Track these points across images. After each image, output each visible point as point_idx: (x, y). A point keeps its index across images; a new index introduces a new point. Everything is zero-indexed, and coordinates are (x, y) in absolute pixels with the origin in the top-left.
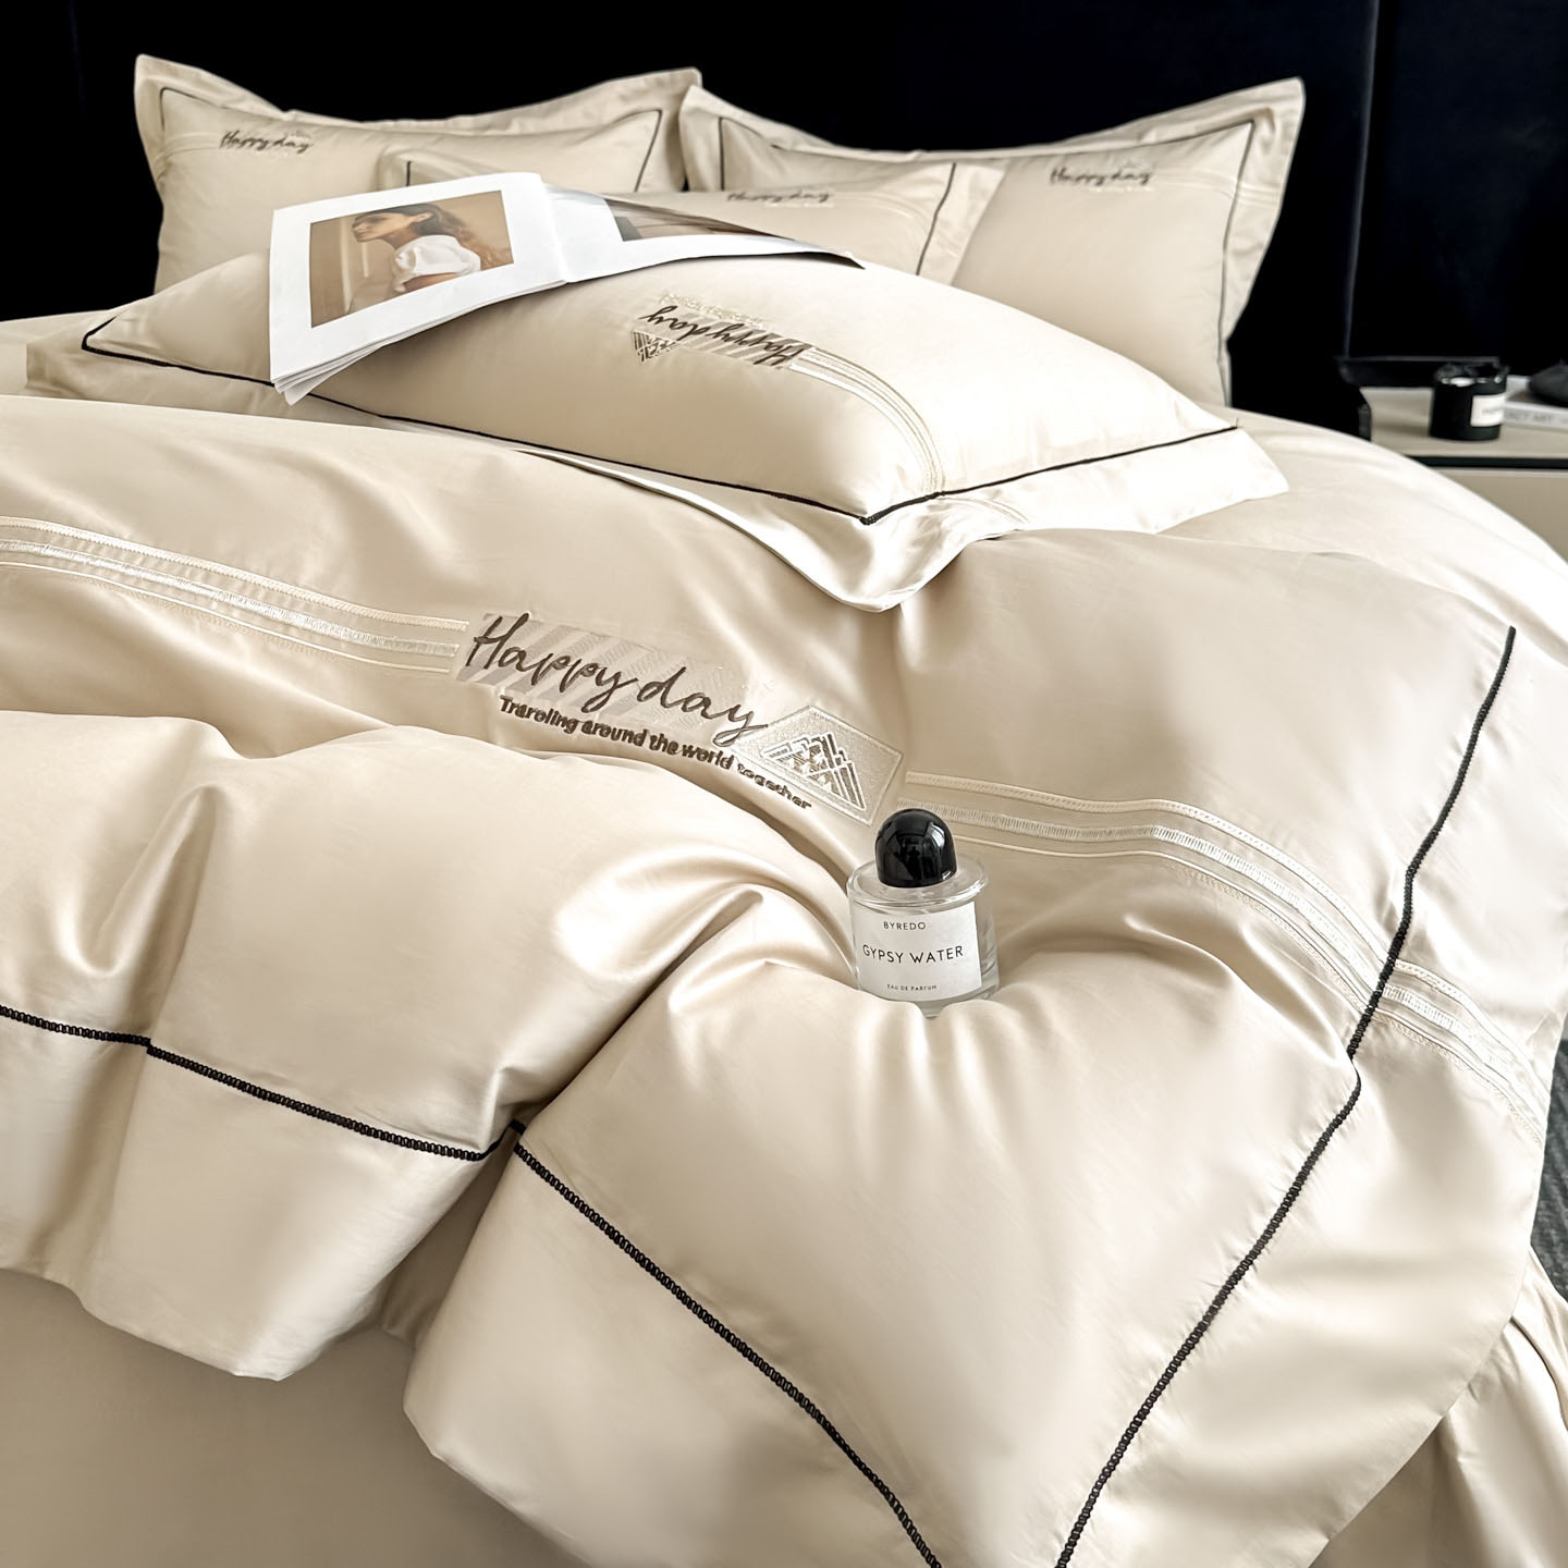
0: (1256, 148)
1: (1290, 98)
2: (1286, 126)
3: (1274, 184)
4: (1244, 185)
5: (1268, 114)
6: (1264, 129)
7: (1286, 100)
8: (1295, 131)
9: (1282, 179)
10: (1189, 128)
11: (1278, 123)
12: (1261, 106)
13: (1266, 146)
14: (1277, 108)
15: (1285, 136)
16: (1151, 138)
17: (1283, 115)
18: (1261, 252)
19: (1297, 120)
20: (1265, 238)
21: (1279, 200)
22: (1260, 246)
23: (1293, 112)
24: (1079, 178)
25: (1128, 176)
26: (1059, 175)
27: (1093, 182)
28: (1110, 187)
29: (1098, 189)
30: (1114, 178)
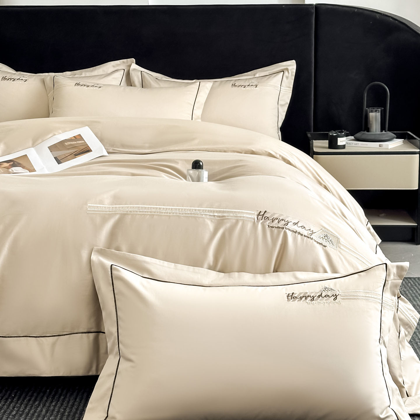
0: (285, 78)
1: (293, 65)
2: (292, 72)
3: (290, 88)
4: (282, 87)
5: (287, 69)
6: (286, 73)
7: (291, 66)
8: (294, 74)
9: (292, 86)
10: (267, 73)
11: (290, 72)
12: (285, 68)
13: (287, 78)
14: (289, 68)
15: (292, 75)
16: (257, 75)
17: (291, 70)
18: (287, 105)
19: (295, 71)
20: (288, 101)
21: (291, 91)
22: (287, 103)
23: (293, 69)
24: (239, 86)
25: (252, 86)
26: (234, 85)
27: (243, 87)
28: (248, 88)
29: (244, 89)
30: (248, 86)
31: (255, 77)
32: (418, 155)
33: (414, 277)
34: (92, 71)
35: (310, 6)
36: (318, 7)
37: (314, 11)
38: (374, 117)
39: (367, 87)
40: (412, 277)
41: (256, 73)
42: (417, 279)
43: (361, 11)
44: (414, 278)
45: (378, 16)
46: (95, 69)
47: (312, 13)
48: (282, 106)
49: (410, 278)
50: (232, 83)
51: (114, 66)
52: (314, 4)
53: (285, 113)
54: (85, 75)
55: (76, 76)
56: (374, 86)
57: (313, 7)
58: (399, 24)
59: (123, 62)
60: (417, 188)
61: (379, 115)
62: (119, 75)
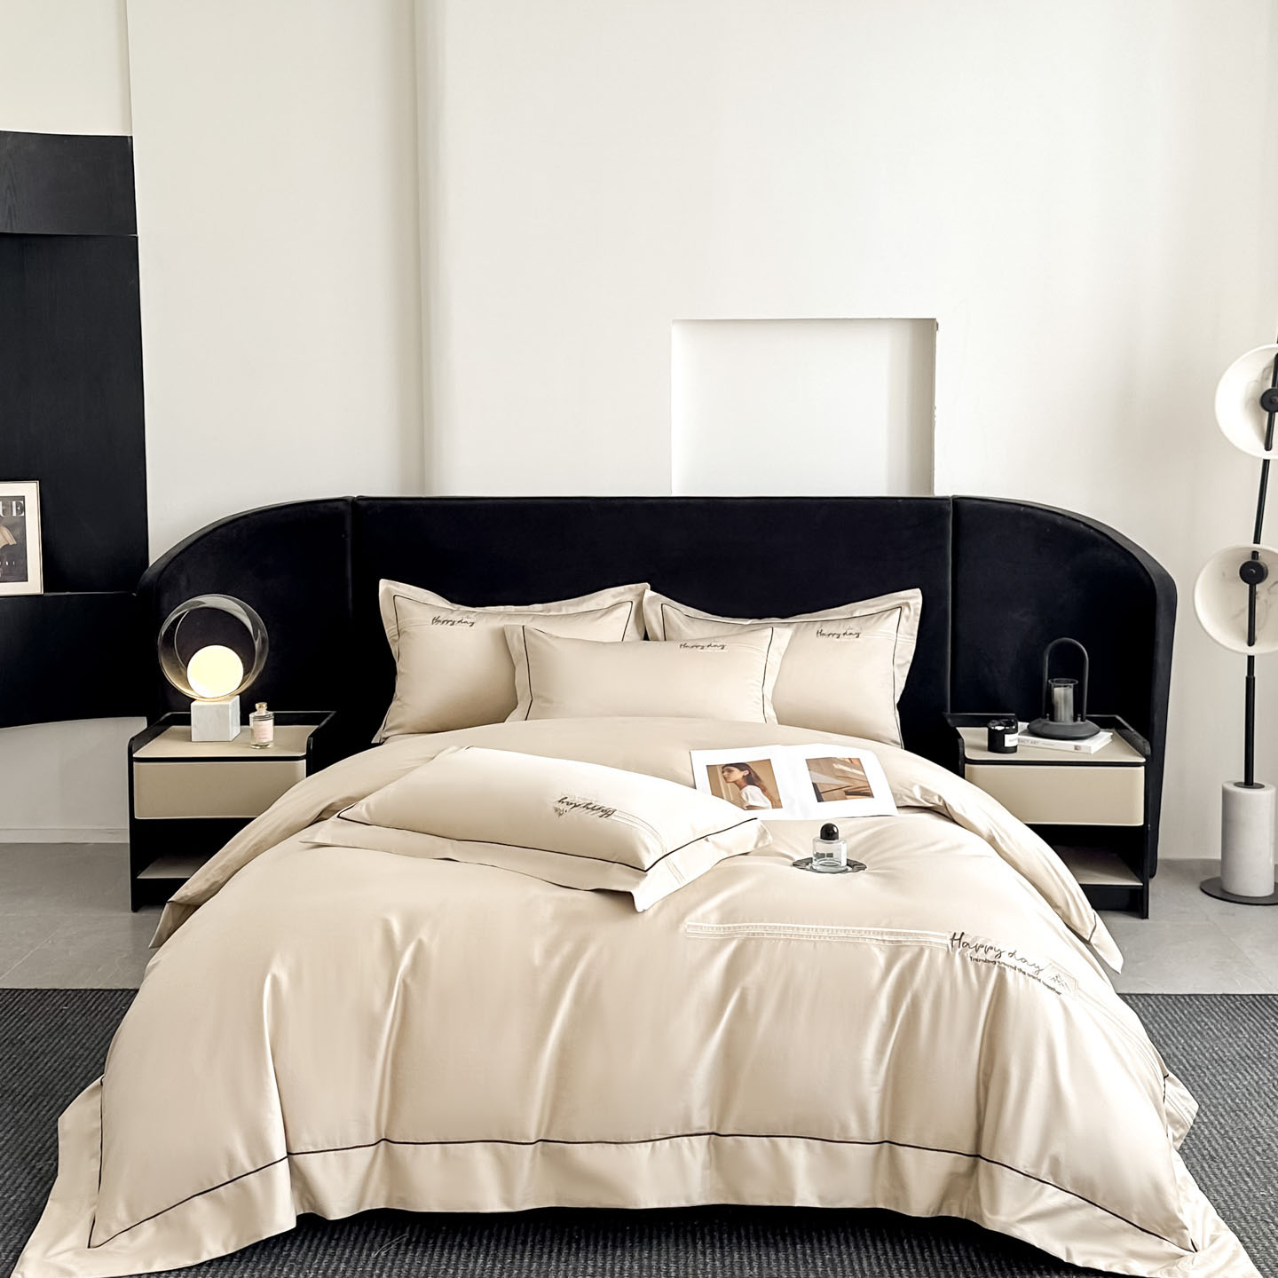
0: (903, 619)
1: (916, 598)
2: (915, 610)
3: (912, 635)
4: (899, 635)
5: (908, 605)
6: (906, 611)
7: (914, 598)
8: (919, 611)
9: (916, 633)
10: (873, 610)
11: (912, 607)
12: (905, 601)
13: (907, 618)
14: (911, 602)
15: (915, 614)
17: (914, 604)
18: (909, 665)
19: (920, 606)
20: (911, 658)
21: (915, 642)
22: (908, 662)
23: (918, 603)
24: (829, 635)
25: (850, 634)
26: (820, 633)
27: (836, 636)
28: (843, 639)
29: (838, 640)
30: (844, 634)
31: (854, 615)
32: (1142, 768)
33: (1156, 993)
34: (578, 604)
35: (946, 502)
36: (957, 502)
37: (950, 508)
38: (1062, 697)
39: (1051, 645)
40: (1150, 992)
41: (855, 610)
42: (1160, 997)
43: (1030, 510)
44: (1156, 995)
45: (1059, 520)
46: (584, 601)
47: (948, 514)
48: (900, 666)
49: (1149, 995)
50: (817, 627)
51: (614, 596)
52: (950, 495)
53: (905, 679)
54: (567, 611)
55: (551, 613)
56: (1062, 644)
57: (950, 503)
58: (1097, 535)
59: (631, 589)
60: (1142, 824)
61: (1070, 691)
62: (625, 612)
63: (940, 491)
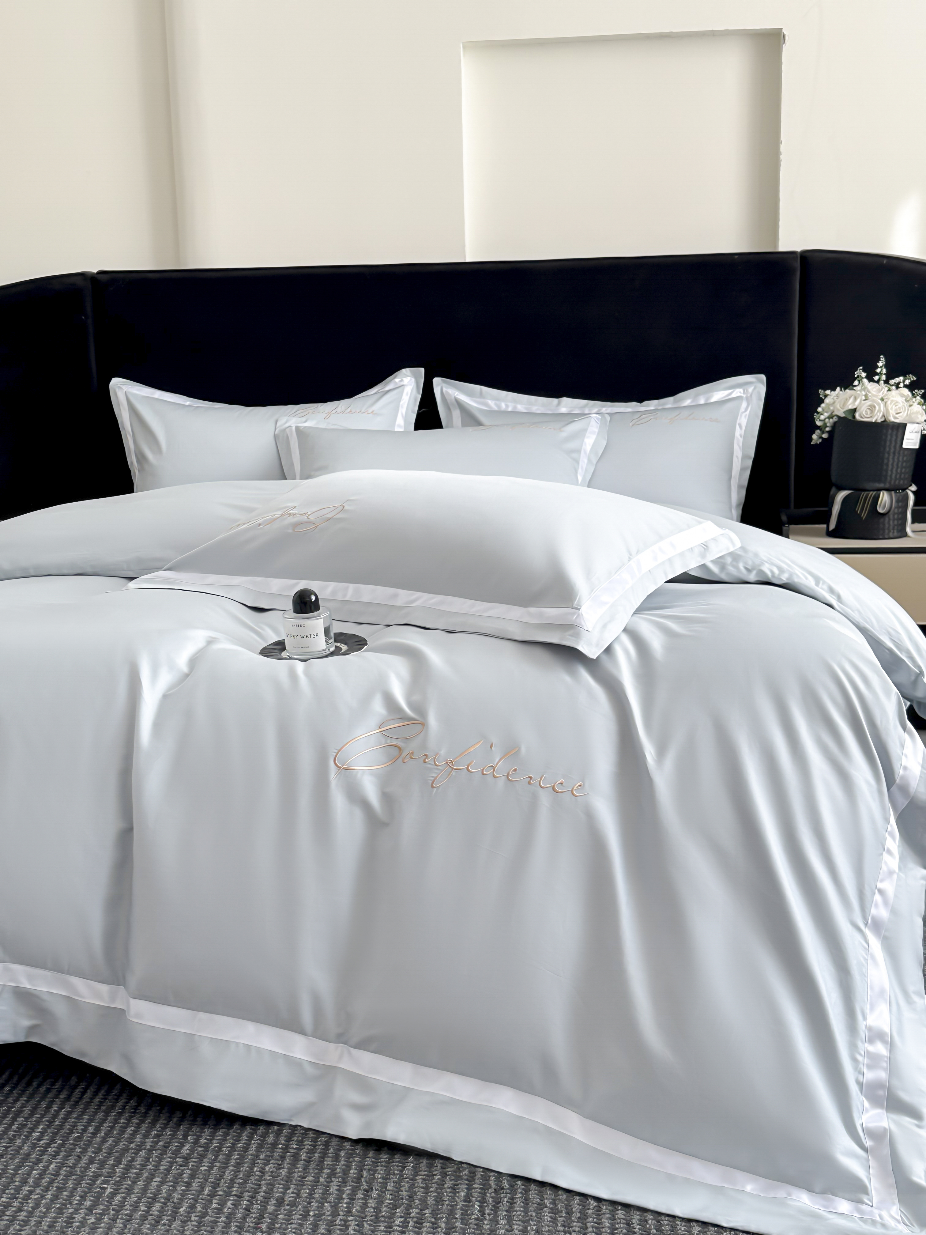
35: (790, 256)
36: (806, 257)
37: (798, 265)
43: (895, 262)
47: (795, 270)
52: (799, 249)
57: (797, 258)
63: (783, 247)
